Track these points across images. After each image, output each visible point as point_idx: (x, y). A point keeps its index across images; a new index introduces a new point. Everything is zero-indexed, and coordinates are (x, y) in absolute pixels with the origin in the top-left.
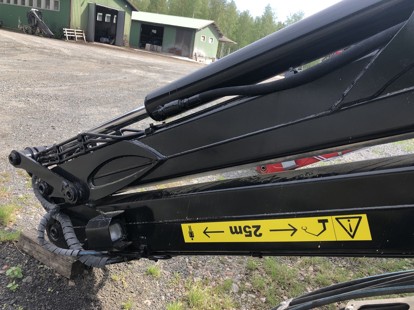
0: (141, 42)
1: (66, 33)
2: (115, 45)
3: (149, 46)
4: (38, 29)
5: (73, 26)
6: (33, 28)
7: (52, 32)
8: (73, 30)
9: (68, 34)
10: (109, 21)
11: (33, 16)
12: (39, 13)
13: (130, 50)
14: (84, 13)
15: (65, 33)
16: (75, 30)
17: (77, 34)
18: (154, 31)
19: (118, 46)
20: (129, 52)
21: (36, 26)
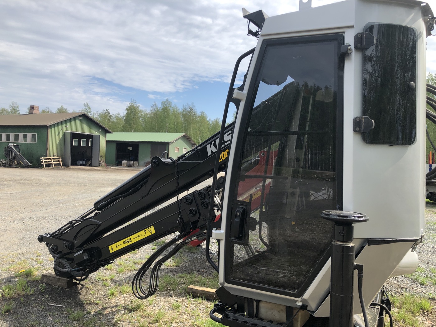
0: (117, 160)
1: (44, 162)
2: (92, 166)
3: (125, 162)
4: (15, 161)
5: (50, 154)
6: (11, 160)
7: (29, 162)
8: (50, 158)
9: (45, 162)
10: (85, 145)
11: (11, 150)
12: (17, 147)
13: (106, 170)
14: (60, 142)
15: (42, 162)
16: (52, 158)
17: (53, 161)
18: (130, 148)
19: (95, 167)
20: (105, 171)
21: (14, 158)
